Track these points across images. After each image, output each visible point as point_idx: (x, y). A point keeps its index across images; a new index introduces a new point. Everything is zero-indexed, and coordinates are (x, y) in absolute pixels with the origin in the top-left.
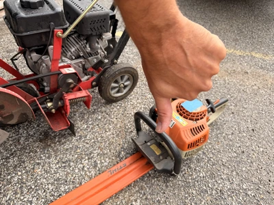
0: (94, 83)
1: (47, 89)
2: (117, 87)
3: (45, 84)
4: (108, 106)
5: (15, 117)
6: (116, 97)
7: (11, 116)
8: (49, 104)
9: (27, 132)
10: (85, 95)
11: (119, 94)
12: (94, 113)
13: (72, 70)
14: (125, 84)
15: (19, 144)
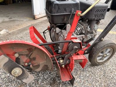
0: (86, 52)
1: (60, 51)
2: (102, 56)
3: (59, 48)
4: (92, 68)
5: (40, 67)
6: (99, 63)
7: (38, 66)
8: (61, 61)
9: (43, 76)
10: (83, 58)
11: (101, 61)
12: (83, 71)
13: (78, 41)
14: (107, 54)
15: (38, 83)
